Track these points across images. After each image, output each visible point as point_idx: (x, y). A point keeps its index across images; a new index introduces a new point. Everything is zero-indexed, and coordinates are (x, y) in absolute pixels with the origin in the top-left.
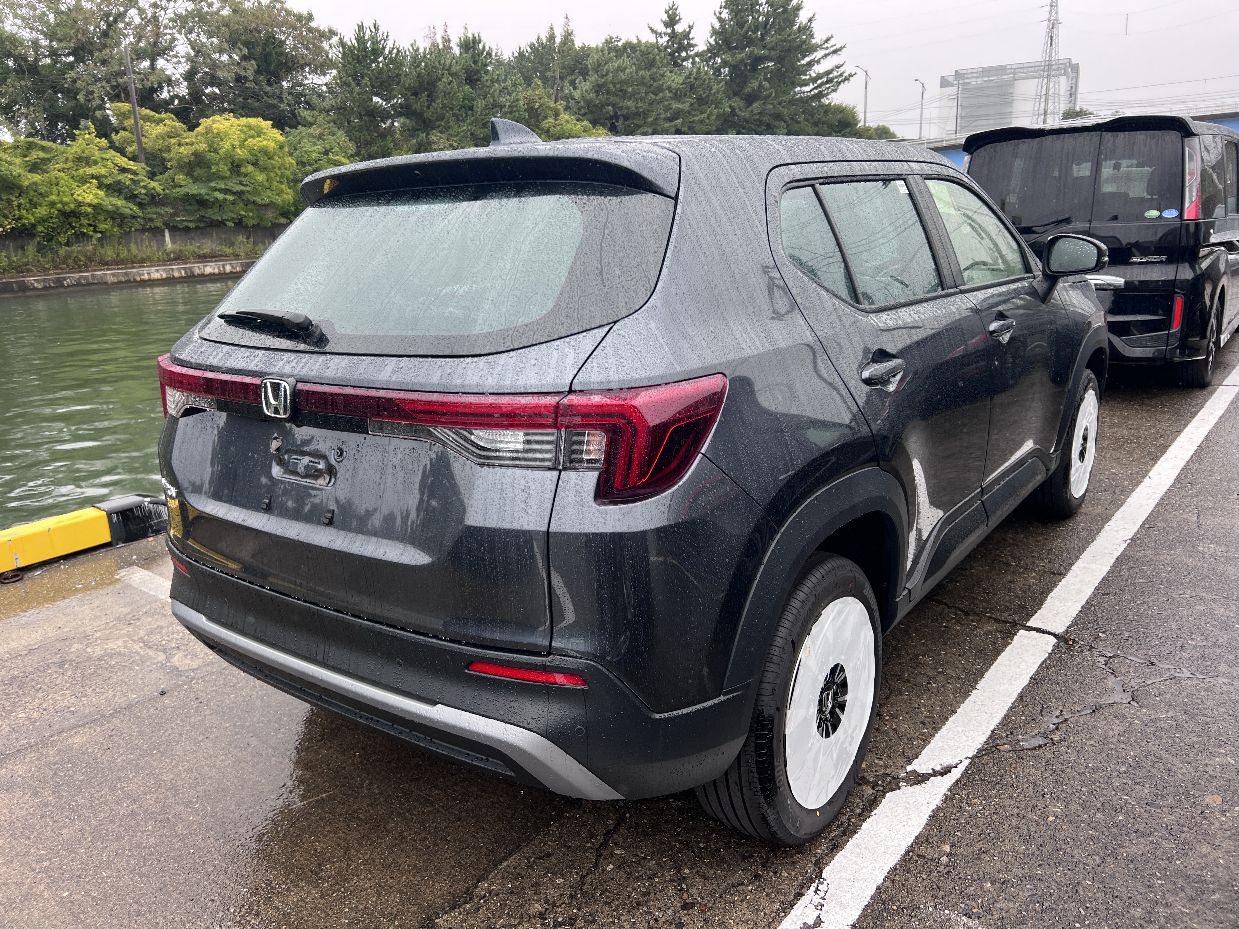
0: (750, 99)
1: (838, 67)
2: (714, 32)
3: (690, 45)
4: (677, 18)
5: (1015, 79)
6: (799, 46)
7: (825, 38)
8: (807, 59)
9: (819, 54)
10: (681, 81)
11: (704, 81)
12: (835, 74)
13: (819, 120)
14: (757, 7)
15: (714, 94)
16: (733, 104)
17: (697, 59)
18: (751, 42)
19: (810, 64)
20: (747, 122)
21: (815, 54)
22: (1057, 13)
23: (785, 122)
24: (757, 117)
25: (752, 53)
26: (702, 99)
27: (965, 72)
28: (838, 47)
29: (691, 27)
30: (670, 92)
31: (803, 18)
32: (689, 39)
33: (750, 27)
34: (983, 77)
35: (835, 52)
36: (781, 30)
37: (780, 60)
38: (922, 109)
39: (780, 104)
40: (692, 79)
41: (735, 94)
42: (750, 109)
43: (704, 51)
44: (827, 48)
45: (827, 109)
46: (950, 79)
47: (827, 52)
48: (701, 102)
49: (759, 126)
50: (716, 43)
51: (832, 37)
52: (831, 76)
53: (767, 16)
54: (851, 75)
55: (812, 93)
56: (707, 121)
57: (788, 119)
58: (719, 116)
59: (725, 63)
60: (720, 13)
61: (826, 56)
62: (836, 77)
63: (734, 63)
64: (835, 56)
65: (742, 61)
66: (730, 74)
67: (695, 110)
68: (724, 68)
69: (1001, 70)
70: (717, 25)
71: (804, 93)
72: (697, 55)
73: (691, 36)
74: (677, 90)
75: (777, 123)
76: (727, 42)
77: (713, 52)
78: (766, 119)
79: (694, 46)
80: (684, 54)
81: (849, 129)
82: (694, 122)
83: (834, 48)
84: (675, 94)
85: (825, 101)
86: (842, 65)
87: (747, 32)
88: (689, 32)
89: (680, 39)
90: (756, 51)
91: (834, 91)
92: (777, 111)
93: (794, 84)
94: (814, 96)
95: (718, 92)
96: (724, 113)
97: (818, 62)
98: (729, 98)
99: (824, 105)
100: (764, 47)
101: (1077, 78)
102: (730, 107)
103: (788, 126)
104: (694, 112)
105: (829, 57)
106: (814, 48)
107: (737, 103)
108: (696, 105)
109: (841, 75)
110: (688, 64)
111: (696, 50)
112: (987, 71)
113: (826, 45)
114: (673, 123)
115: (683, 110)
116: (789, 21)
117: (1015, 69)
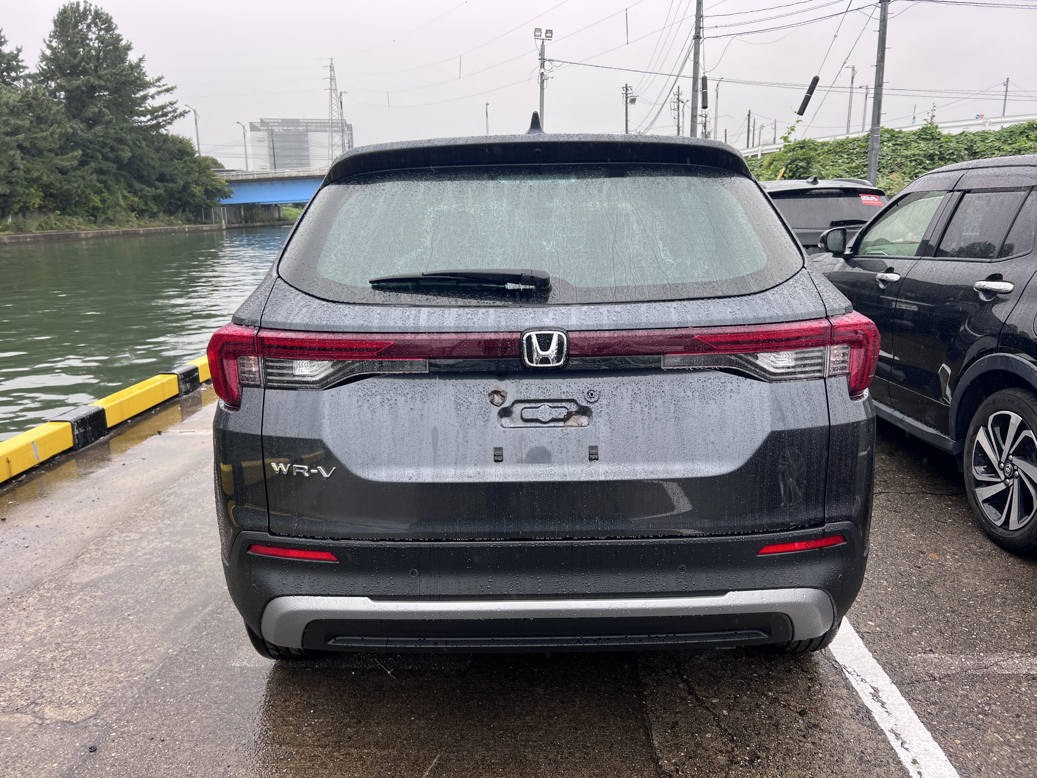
0: (91, 123)
1: (171, 104)
2: (44, 57)
3: (19, 67)
4: (3, 40)
5: (308, 131)
6: (134, 81)
7: (156, 77)
8: (142, 93)
9: (152, 91)
10: (18, 100)
11: (43, 101)
12: (169, 109)
13: (161, 147)
14: (88, 41)
15: (54, 114)
16: (74, 126)
17: (29, 81)
18: (85, 72)
19: (145, 98)
20: (91, 143)
21: (149, 90)
22: (335, 85)
23: (129, 146)
24: (101, 139)
25: (88, 81)
26: (42, 118)
27: (268, 121)
28: (170, 86)
29: (19, 50)
30: (8, 108)
31: (132, 57)
32: (18, 61)
33: (83, 58)
34: (283, 126)
35: (168, 90)
36: (114, 65)
37: (115, 91)
38: (245, 146)
39: (121, 129)
40: (30, 99)
41: (74, 117)
42: (93, 131)
43: (37, 74)
44: (159, 86)
45: (166, 138)
46: (258, 125)
47: (160, 89)
48: (40, 120)
49: (103, 147)
50: (49, 68)
51: (163, 77)
52: (165, 110)
53: (98, 50)
54: (185, 112)
55: (149, 123)
56: (50, 139)
57: (131, 143)
58: (61, 135)
59: (60, 88)
60: (51, 42)
61: (159, 93)
62: (170, 112)
63: (70, 88)
64: (168, 94)
65: (78, 87)
66: (66, 98)
67: (35, 127)
68: (60, 91)
69: (296, 122)
70: (48, 52)
71: (141, 122)
72: (29, 76)
73: (20, 58)
74: (14, 107)
75: (121, 147)
76: (60, 68)
77: (46, 76)
78: (110, 142)
79: (25, 68)
80: (13, 74)
81: (190, 157)
82: (36, 138)
83: (166, 87)
84: (12, 111)
85: (163, 131)
86: (175, 103)
87: (80, 63)
88: (17, 55)
89: (9, 60)
90: (92, 80)
91: (170, 123)
92: (119, 136)
93: (133, 113)
94: (152, 127)
95: (58, 112)
96: (66, 133)
97: (153, 97)
98: (70, 120)
99: (162, 135)
100: (100, 78)
101: (352, 134)
102: (72, 127)
103: (131, 149)
104: (34, 130)
105: (162, 95)
106: (146, 85)
107: (78, 126)
108: (34, 123)
109: (175, 111)
110: (20, 84)
111: (27, 72)
112: (285, 122)
113: (158, 84)
114: (13, 138)
115: (23, 127)
116: (121, 58)
117: (307, 123)
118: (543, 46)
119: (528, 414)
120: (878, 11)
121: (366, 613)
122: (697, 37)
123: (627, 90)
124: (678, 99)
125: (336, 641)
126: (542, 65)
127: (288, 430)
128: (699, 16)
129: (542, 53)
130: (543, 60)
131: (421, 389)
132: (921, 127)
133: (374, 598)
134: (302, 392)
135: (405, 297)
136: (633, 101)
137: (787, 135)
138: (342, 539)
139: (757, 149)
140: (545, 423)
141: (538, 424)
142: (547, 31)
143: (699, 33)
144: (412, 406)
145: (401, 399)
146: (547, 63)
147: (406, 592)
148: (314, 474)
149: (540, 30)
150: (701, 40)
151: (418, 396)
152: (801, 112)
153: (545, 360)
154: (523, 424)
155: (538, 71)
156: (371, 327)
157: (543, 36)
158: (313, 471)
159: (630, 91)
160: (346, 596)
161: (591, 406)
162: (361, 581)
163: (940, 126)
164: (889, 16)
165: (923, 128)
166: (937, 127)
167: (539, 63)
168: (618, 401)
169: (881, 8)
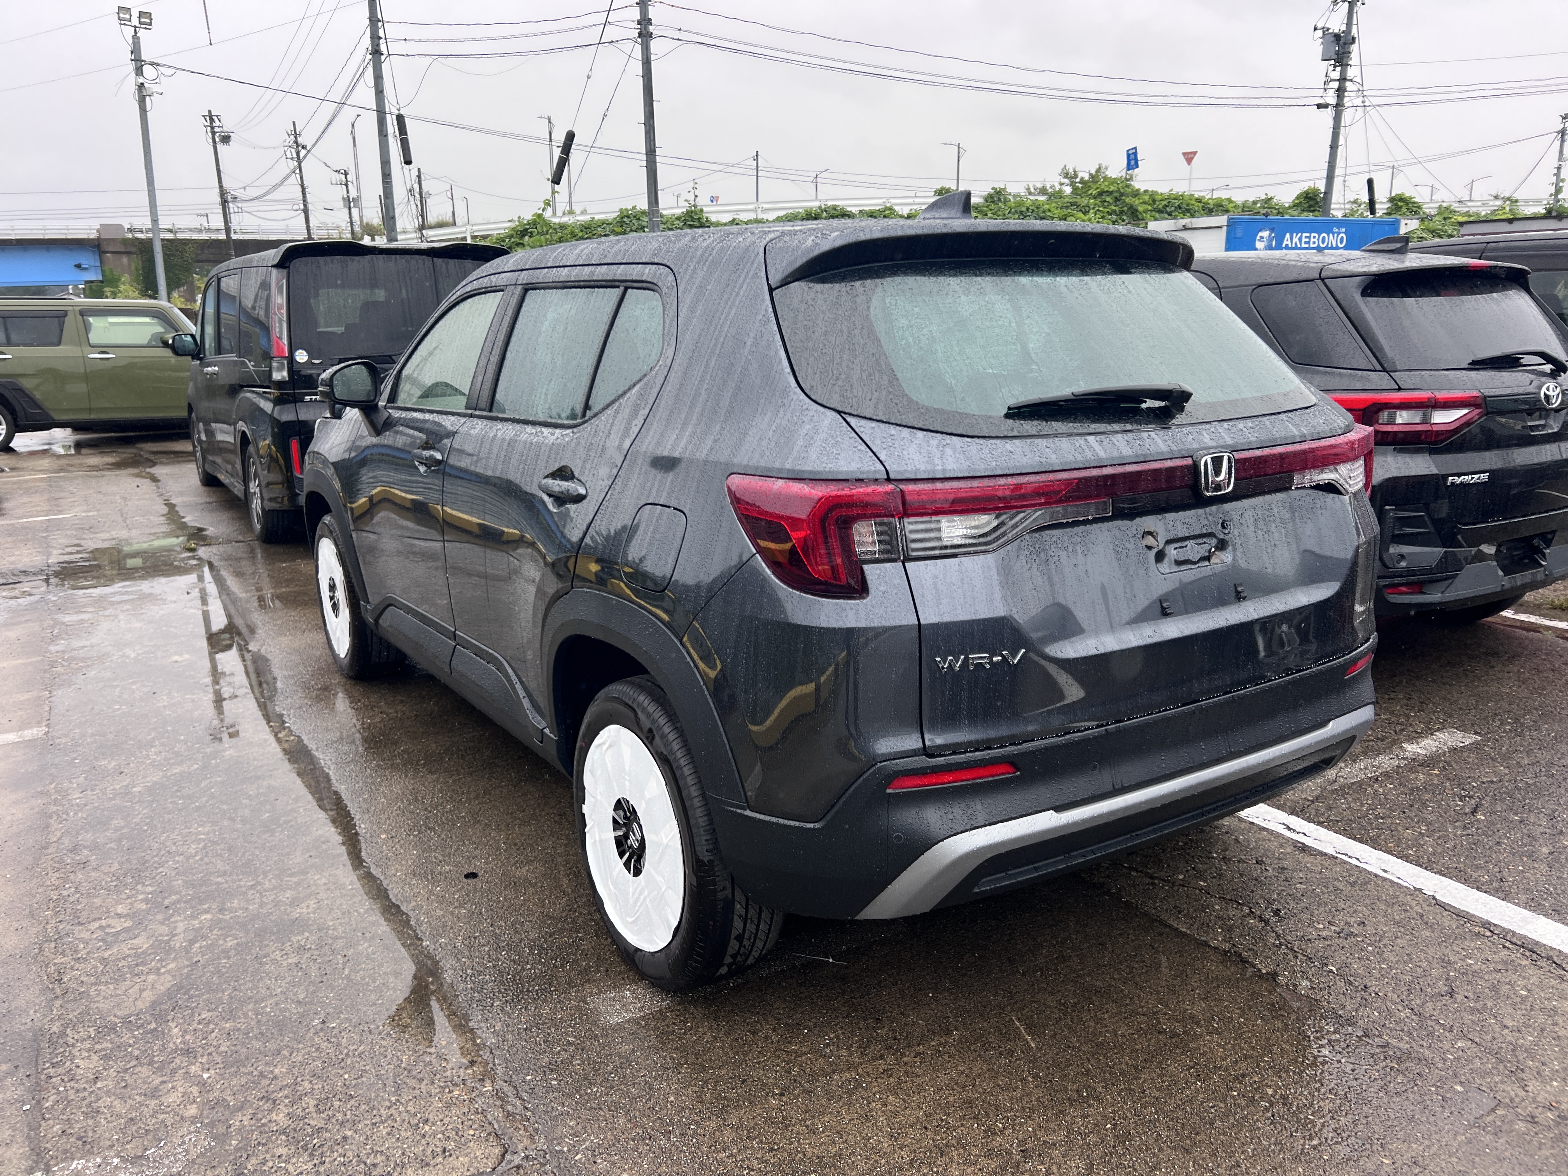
118: (136, 38)
119: (1182, 555)
120: (638, 48)
121: (1054, 829)
122: (376, 52)
123: (212, 120)
124: (296, 142)
125: (983, 885)
126: (139, 71)
127: (959, 611)
128: (374, 21)
129: (136, 50)
130: (139, 64)
131: (1079, 539)
132: (684, 210)
133: (1058, 809)
134: (965, 560)
135: (1058, 426)
136: (226, 139)
137: (540, 212)
138: (1024, 742)
139: (464, 229)
140: (1195, 563)
141: (1189, 566)
142: (141, 14)
143: (378, 45)
144: (1075, 562)
145: (1063, 554)
146: (147, 69)
147: (1092, 791)
148: (998, 663)
149: (128, 10)
150: (383, 58)
151: (1078, 548)
152: (556, 180)
153: (1218, 487)
154: (1176, 569)
155: (132, 81)
156: (1051, 464)
157: (135, 21)
158: (995, 659)
159: (217, 123)
160: (1031, 814)
161: (1226, 537)
162: (1043, 792)
163: (705, 209)
164: (653, 57)
165: (688, 212)
166: (702, 211)
167: (131, 67)
168: (1246, 529)
169: (642, 44)
